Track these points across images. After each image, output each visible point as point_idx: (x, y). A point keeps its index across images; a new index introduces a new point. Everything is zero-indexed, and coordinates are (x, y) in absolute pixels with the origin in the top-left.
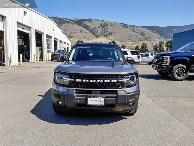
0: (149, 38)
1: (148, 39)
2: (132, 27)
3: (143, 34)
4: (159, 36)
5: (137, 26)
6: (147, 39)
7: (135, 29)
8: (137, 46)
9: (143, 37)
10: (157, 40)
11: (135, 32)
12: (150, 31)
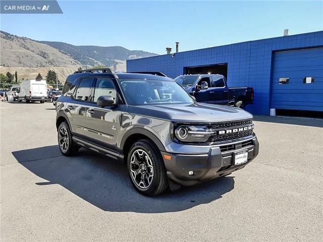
0: (57, 63)
1: (54, 63)
2: (22, 41)
3: (44, 55)
4: (72, 60)
5: (31, 40)
6: (52, 64)
7: (28, 45)
8: (39, 75)
9: (46, 60)
10: (70, 66)
11: (28, 49)
12: (56, 51)
